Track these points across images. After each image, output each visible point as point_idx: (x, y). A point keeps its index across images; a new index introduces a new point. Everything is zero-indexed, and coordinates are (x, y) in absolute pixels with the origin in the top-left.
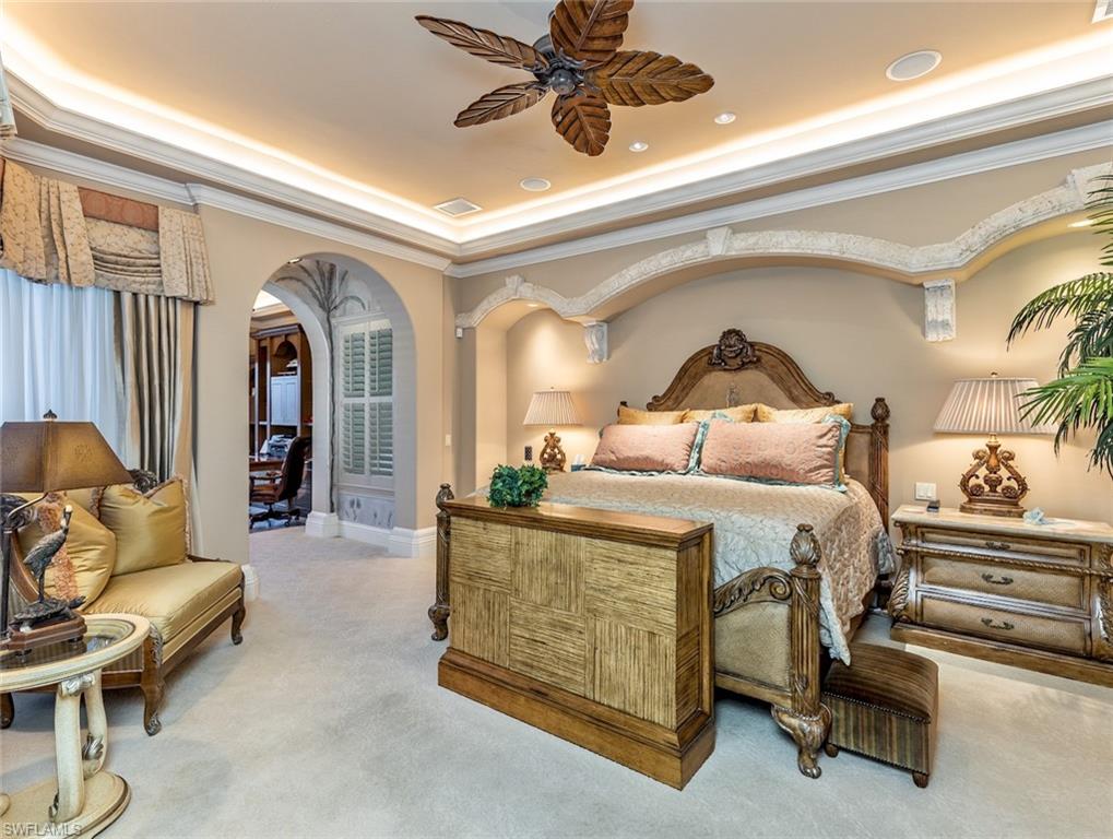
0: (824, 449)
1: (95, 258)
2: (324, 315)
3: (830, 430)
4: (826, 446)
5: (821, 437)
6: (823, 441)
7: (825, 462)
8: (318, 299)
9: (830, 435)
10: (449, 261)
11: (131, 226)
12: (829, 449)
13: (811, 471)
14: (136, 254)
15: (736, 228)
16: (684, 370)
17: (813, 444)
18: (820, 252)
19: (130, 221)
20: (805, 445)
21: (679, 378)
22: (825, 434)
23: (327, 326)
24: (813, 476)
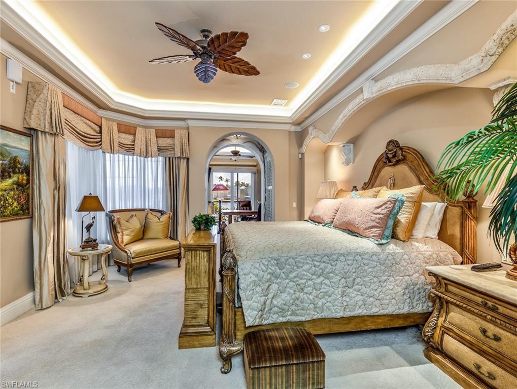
0: (378, 216)
1: (158, 149)
2: (261, 154)
3: (385, 203)
4: (379, 214)
5: (378, 208)
6: (379, 211)
7: (376, 224)
8: (259, 149)
9: (384, 207)
10: (290, 125)
11: (168, 138)
12: (381, 216)
13: (366, 229)
14: (168, 146)
15: (376, 79)
16: (375, 167)
17: (371, 212)
18: (408, 84)
19: (168, 136)
20: (367, 212)
21: (373, 172)
22: (381, 206)
23: (263, 158)
24: (367, 233)
